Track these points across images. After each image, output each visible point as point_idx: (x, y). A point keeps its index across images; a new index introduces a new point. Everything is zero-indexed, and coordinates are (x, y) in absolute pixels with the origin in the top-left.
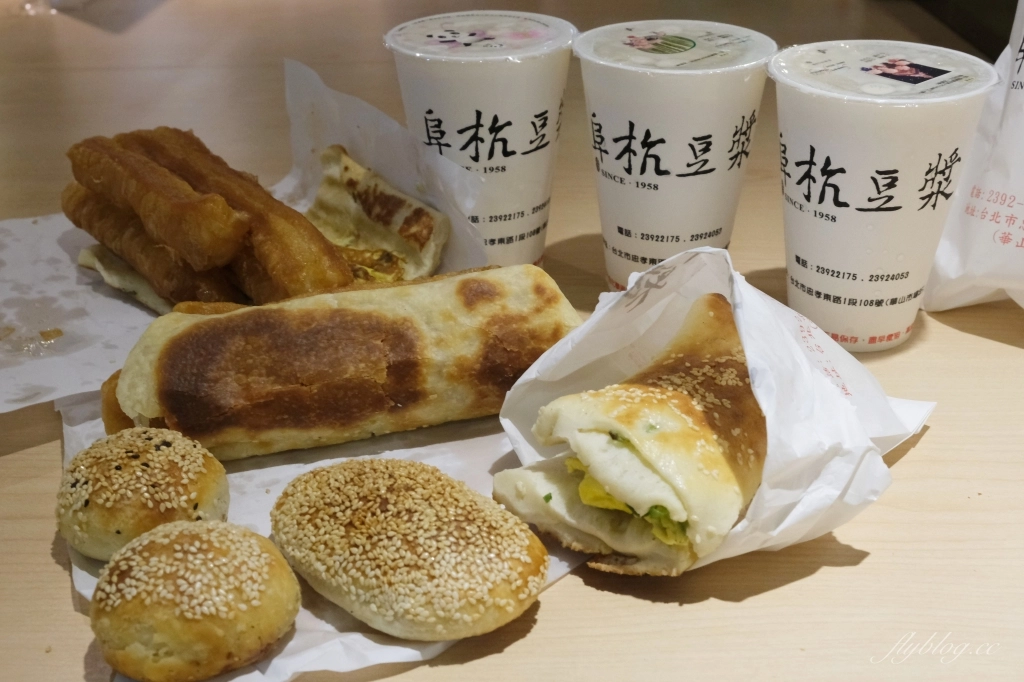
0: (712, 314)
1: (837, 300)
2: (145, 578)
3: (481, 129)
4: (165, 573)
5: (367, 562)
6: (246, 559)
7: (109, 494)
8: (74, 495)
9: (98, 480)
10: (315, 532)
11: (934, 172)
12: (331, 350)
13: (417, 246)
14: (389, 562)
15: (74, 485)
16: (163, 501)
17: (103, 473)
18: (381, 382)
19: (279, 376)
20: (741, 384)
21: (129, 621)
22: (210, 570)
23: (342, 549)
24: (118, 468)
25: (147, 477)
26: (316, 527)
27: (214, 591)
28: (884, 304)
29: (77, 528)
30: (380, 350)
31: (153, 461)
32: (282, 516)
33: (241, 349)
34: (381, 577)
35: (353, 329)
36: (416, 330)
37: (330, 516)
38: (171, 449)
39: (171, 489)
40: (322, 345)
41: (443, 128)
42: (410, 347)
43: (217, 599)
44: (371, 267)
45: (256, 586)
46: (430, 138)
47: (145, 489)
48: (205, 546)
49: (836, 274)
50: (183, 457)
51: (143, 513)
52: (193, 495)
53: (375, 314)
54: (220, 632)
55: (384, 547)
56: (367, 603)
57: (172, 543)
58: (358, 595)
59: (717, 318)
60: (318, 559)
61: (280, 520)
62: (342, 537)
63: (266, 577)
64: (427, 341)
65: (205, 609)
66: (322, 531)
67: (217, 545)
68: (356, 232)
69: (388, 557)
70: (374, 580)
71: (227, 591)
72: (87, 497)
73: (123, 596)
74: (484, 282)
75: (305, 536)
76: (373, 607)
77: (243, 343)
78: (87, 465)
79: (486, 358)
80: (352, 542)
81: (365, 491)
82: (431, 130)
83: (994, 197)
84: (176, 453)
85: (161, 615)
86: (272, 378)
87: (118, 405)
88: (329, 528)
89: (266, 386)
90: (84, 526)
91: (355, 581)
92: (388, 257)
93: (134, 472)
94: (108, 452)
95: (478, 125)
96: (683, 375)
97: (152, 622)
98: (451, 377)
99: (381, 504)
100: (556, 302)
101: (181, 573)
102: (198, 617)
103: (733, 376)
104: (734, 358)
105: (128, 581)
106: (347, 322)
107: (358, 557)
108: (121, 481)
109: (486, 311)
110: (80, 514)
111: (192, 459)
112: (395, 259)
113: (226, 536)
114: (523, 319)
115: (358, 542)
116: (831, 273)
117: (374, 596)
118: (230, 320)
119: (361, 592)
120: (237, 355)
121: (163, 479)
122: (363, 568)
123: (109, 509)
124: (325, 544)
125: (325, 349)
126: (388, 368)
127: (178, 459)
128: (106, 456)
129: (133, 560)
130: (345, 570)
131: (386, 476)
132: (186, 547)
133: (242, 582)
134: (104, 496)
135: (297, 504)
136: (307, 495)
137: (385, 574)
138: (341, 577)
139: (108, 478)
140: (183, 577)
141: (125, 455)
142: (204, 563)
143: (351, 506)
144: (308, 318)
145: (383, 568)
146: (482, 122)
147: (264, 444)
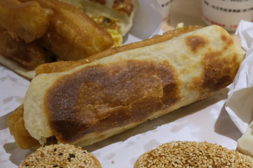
12: (133, 84)
13: (126, 15)
18: (160, 97)
19: (110, 103)
30: (157, 81)
33: (86, 90)
35: (140, 71)
36: (171, 67)
38: (76, 158)
40: (128, 82)
42: (172, 77)
50: (84, 162)
53: (149, 61)
64: (178, 72)
68: (83, 8)
77: (86, 87)
79: (206, 76)
84: (80, 161)
86: (107, 104)
89: (105, 110)
92: (107, 20)
98: (191, 88)
100: (232, 43)
106: (136, 67)
109: (203, 52)
111: (89, 162)
112: (113, 21)
114: (219, 54)
118: (75, 74)
120: (85, 95)
125: (131, 84)
126: (163, 89)
131: (206, 158)
144: (117, 69)
147: (102, 136)
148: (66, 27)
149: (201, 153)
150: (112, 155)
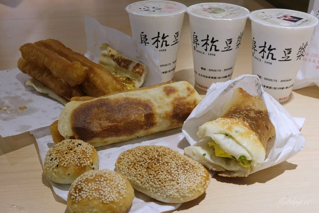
0: (241, 94)
1: (270, 88)
2: (88, 191)
3: (159, 38)
4: (95, 189)
5: (155, 180)
6: (119, 182)
7: (65, 162)
8: (52, 163)
9: (60, 158)
10: (136, 171)
11: (301, 49)
12: (126, 111)
13: (139, 75)
14: (163, 179)
15: (51, 160)
16: (83, 163)
17: (61, 155)
18: (143, 120)
19: (110, 120)
20: (256, 116)
21: (85, 205)
22: (109, 186)
23: (146, 176)
24: (66, 153)
25: (76, 156)
26: (135, 169)
27: (111, 193)
28: (284, 89)
29: (54, 174)
30: (141, 110)
31: (77, 150)
32: (121, 166)
33: (97, 112)
34: (161, 184)
35: (132, 104)
36: (152, 103)
37: (140, 165)
38: (82, 146)
39: (85, 159)
40: (123, 110)
41: (147, 38)
42: (151, 109)
43: (113, 196)
44: (124, 82)
45: (124, 191)
46: (142, 41)
47: (76, 160)
48: (106, 179)
49: (270, 80)
50: (86, 148)
51: (77, 168)
52: (91, 161)
53: (138, 99)
54: (115, 207)
55: (161, 174)
56: (156, 193)
57: (94, 178)
58: (153, 190)
59: (243, 95)
60: (137, 180)
61: (120, 167)
62: (145, 172)
63: (126, 187)
64: (156, 107)
65: (110, 200)
66: (138, 170)
67: (109, 178)
68: (115, 71)
69: (163, 178)
70: (159, 185)
71: (116, 193)
72: (57, 164)
73: (81, 197)
74: (172, 87)
75: (132, 172)
76: (159, 194)
77: (97, 110)
78: (55, 153)
79: (174, 111)
80: (149, 174)
81: (150, 157)
82: (142, 38)
83: (313, 55)
84: (84, 147)
85: (96, 203)
86: (108, 121)
87: (59, 133)
88: (140, 169)
89: (106, 124)
90: (57, 173)
91: (152, 186)
92: (128, 79)
93: (72, 154)
94: (61, 148)
95: (158, 37)
96: (239, 114)
97: (92, 205)
98: (164, 118)
99: (157, 160)
100: (194, 93)
101: (100, 188)
102: (108, 202)
103: (253, 114)
104: (251, 108)
105: (82, 192)
106: (130, 102)
107: (152, 178)
108: (68, 158)
109: (173, 96)
110: (55, 169)
111: (89, 149)
112: (131, 80)
113: (110, 175)
114: (185, 98)
115: (151, 173)
116: (269, 80)
117: (159, 190)
118: (92, 102)
119: (154, 189)
120: (96, 114)
121: (82, 156)
122: (154, 182)
123: (65, 167)
124: (140, 174)
125: (124, 111)
126: (144, 116)
127: (85, 149)
128: (61, 150)
129: (82, 185)
130: (148, 182)
131: (156, 151)
132: (100, 179)
133: (120, 190)
134: (63, 163)
135: (126, 162)
136: (129, 159)
137: (162, 183)
138: (147, 185)
139: (64, 157)
140: (101, 190)
141: (67, 149)
142: (107, 184)
143: (147, 162)
144: (117, 101)
145: (161, 181)
146: (160, 36)
147: (105, 142)
148: (95, 78)
149: (154, 149)
150: (110, 154)
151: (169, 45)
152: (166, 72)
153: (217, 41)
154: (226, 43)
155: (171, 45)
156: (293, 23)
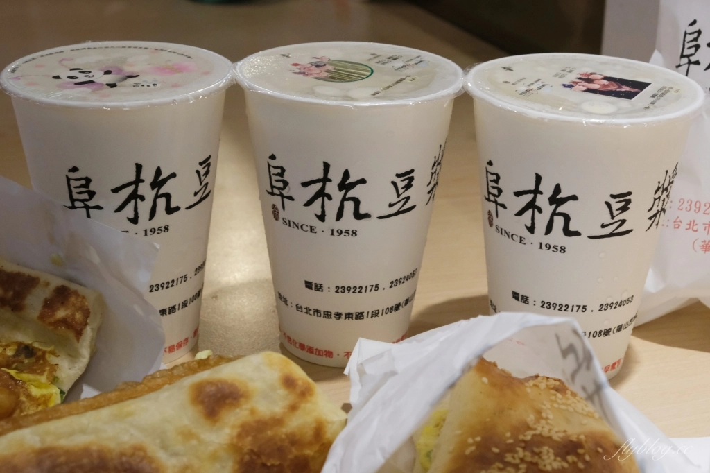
0: (485, 380)
3: (141, 185)
11: (661, 190)
13: (71, 335)
20: (566, 465)
28: (611, 333)
36: (151, 460)
41: (92, 187)
44: (8, 366)
46: (73, 200)
49: (564, 308)
53: (94, 448)
59: (493, 384)
74: (223, 382)
82: (74, 191)
83: (686, 205)
92: (27, 350)
95: (138, 181)
96: (501, 466)
100: (311, 395)
103: (552, 457)
104: (538, 432)
106: (60, 465)
109: (233, 419)
112: (39, 353)
114: (278, 422)
116: (558, 307)
146: (142, 176)
151: (178, 209)
152: (172, 310)
153: (363, 181)
154: (392, 186)
155: (188, 208)
156: (624, 103)
